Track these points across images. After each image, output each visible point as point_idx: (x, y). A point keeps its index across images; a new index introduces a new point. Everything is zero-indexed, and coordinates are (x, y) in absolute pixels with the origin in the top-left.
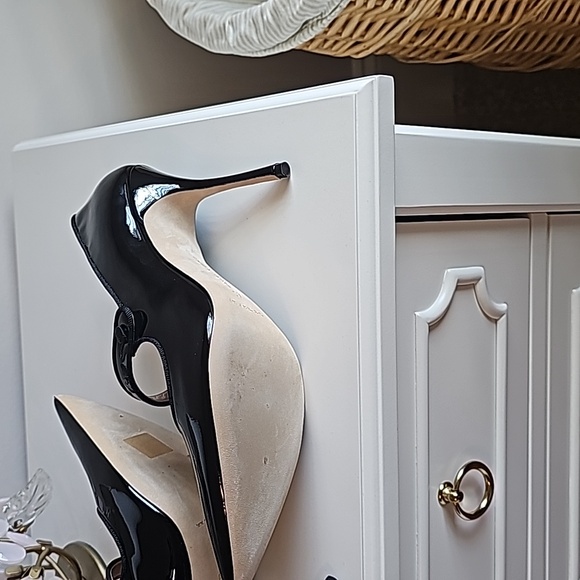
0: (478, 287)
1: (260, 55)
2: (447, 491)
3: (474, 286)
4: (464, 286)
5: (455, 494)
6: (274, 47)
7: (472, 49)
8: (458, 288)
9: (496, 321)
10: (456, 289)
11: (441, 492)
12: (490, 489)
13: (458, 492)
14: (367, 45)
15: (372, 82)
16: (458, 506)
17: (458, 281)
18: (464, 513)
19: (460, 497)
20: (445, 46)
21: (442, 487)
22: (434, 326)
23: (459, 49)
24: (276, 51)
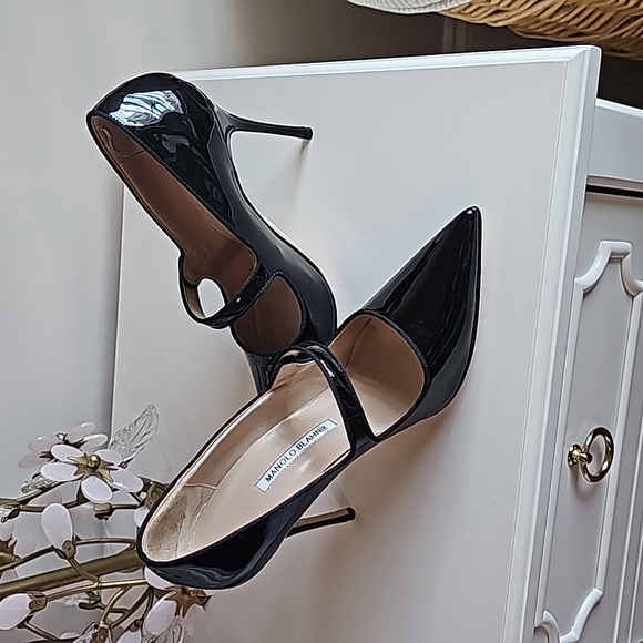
0: (624, 262)
1: (407, 12)
2: (576, 453)
3: (621, 260)
4: (615, 259)
5: (585, 456)
6: (425, 7)
7: (601, 31)
8: (611, 261)
9: (633, 297)
10: (609, 262)
11: (570, 454)
12: (610, 454)
13: (587, 454)
14: (510, 14)
15: (584, 52)
16: (585, 468)
17: (612, 254)
18: (589, 475)
19: (589, 459)
20: (578, 24)
21: (571, 449)
22: (587, 293)
23: (591, 29)
24: (428, 10)
